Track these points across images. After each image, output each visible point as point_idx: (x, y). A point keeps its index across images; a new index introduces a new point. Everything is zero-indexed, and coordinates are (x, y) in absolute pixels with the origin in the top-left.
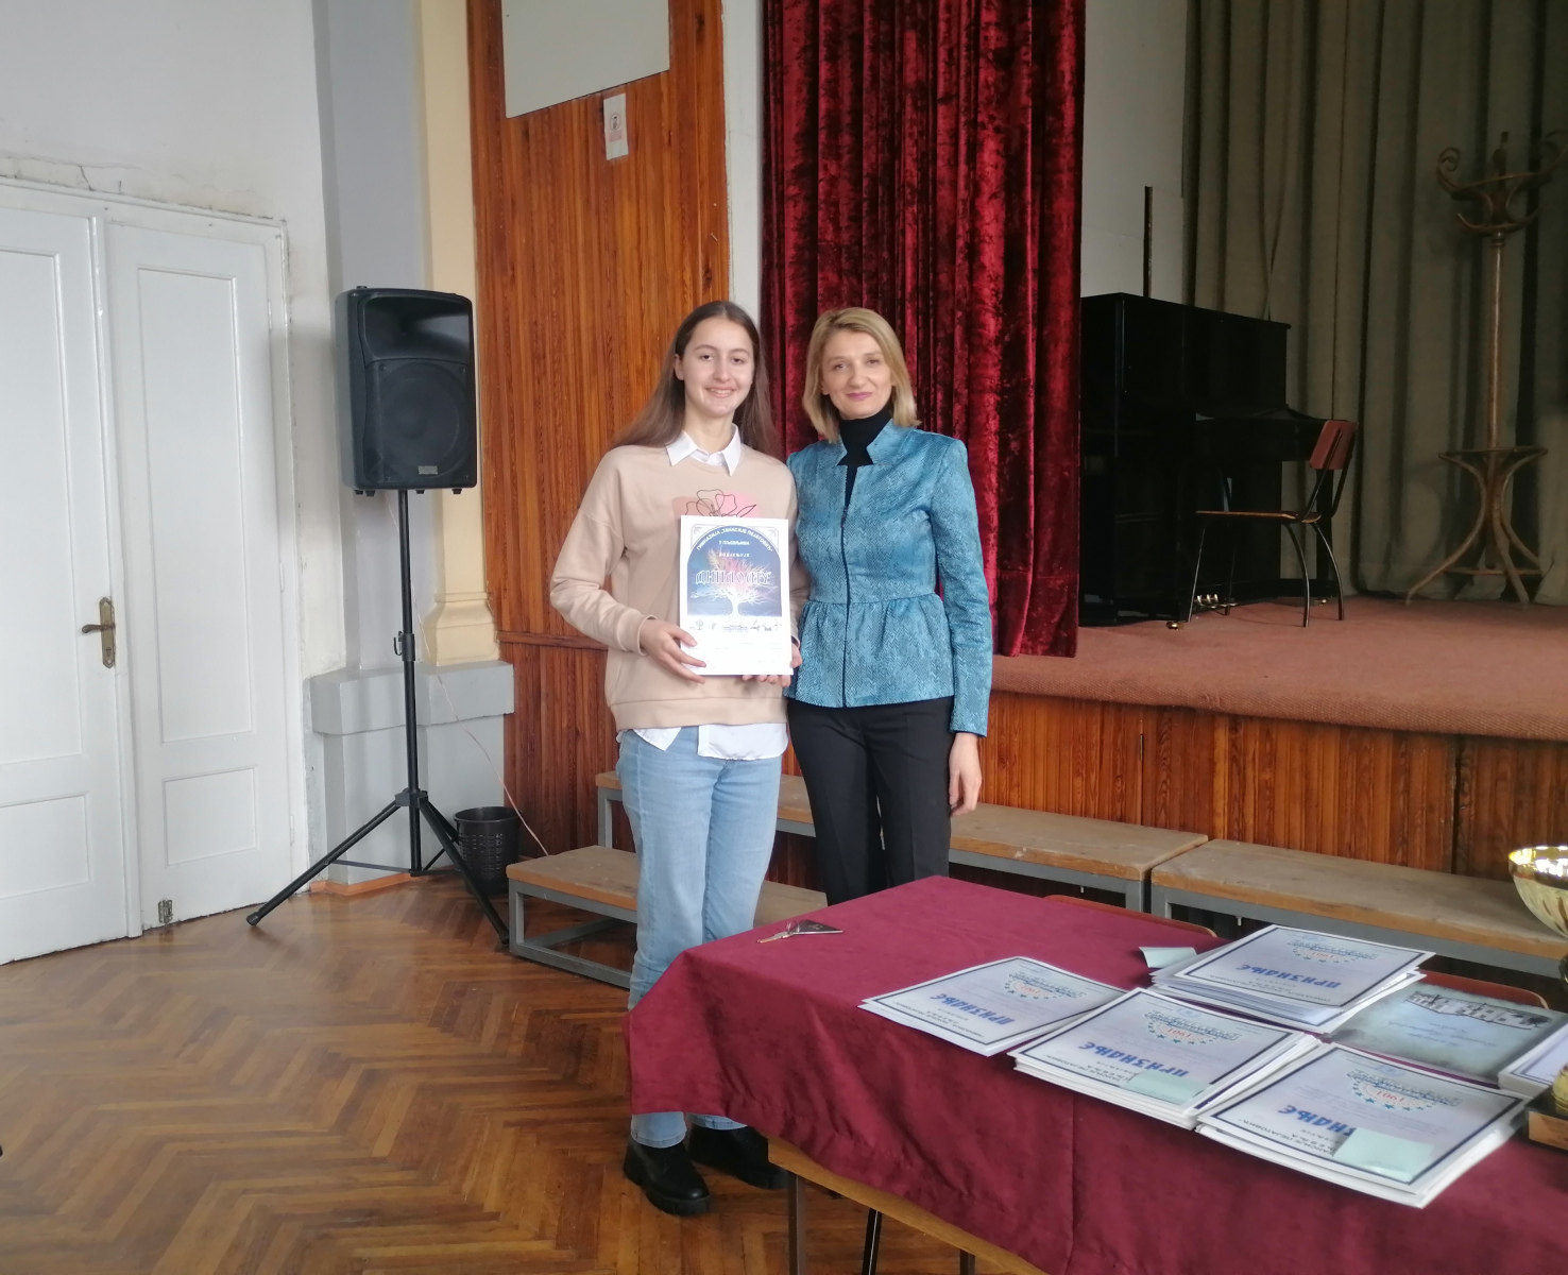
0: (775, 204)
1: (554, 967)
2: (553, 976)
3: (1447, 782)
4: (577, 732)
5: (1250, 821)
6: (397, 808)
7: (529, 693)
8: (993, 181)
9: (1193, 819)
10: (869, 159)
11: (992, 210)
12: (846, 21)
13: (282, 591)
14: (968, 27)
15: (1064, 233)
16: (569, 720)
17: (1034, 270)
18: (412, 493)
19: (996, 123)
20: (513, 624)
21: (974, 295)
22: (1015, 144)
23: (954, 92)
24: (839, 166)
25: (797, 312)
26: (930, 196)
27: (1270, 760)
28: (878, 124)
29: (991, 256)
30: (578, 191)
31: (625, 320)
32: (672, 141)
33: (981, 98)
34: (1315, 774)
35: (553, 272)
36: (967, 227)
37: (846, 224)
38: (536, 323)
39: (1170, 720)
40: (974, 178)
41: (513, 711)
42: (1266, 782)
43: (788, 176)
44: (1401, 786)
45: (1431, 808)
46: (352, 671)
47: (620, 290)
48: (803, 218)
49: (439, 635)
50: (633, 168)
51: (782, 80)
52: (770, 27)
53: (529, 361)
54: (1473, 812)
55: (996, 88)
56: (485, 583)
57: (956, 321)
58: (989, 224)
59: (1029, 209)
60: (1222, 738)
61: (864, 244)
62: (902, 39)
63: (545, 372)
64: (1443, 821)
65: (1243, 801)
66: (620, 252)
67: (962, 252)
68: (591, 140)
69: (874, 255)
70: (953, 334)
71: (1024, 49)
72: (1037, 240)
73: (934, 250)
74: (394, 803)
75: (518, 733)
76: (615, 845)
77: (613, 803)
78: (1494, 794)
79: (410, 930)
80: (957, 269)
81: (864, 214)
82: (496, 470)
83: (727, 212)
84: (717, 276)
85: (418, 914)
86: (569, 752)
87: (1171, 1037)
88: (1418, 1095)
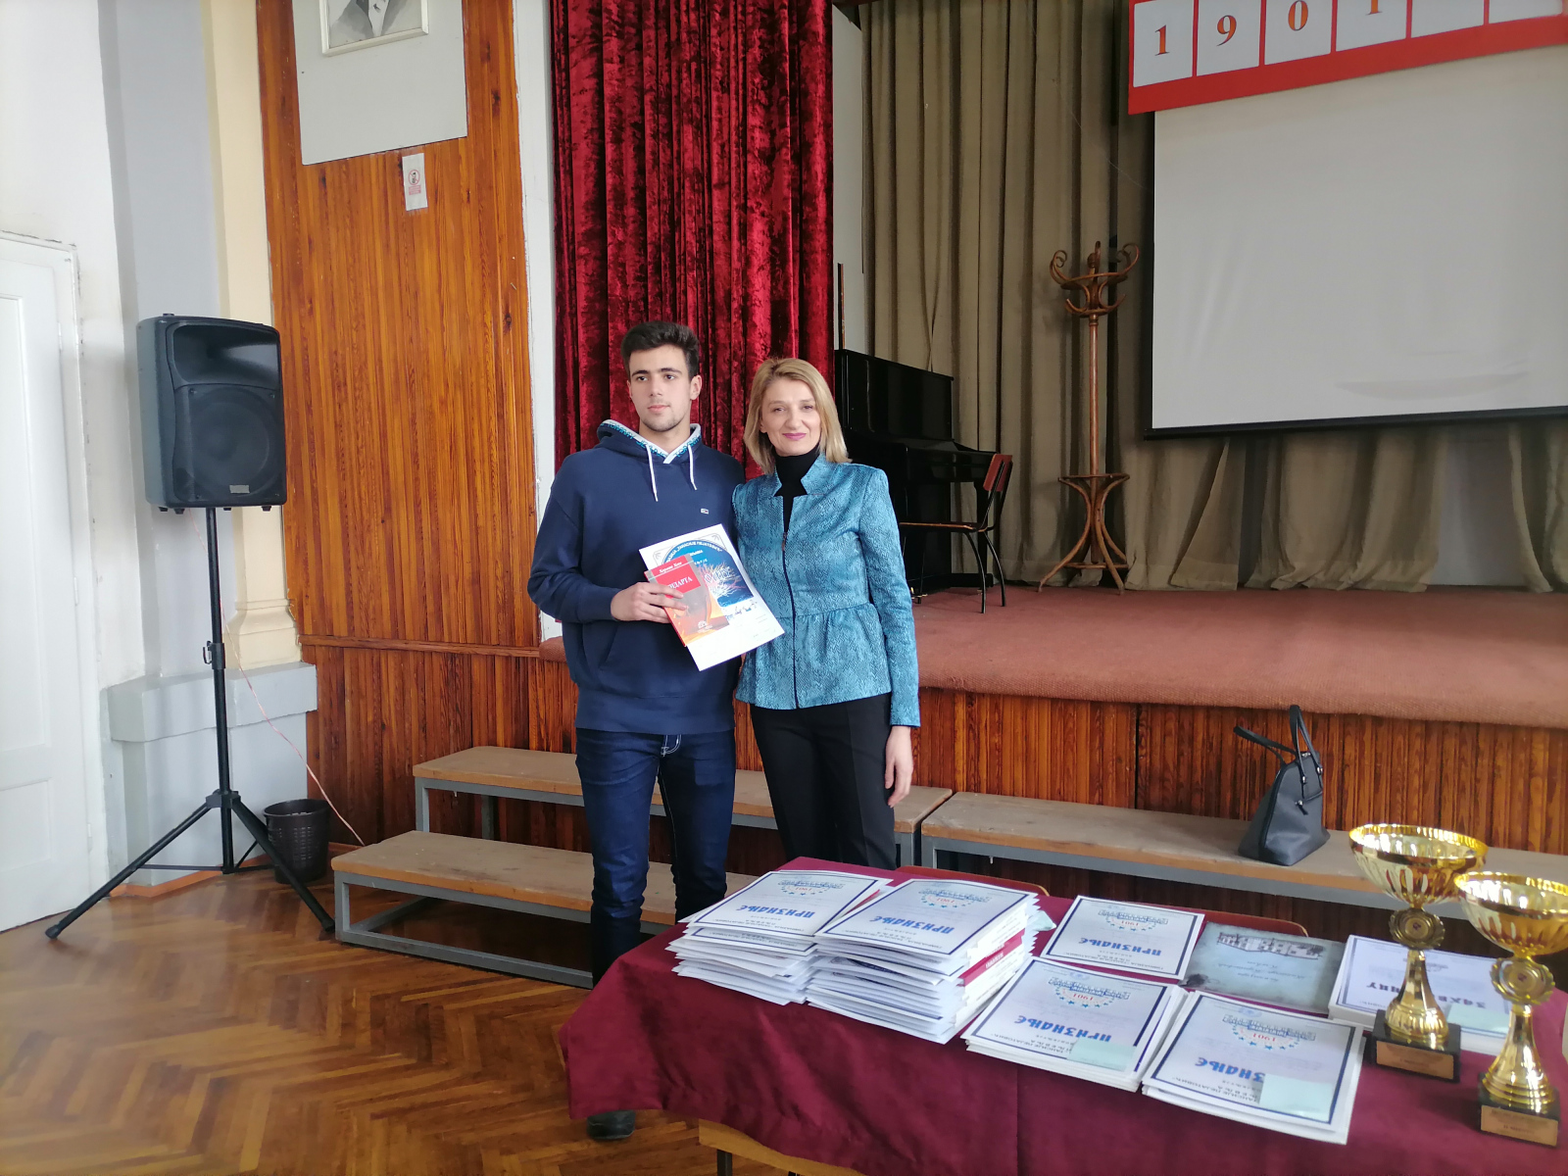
0: (566, 260)
1: (382, 950)
2: (385, 959)
3: (1131, 739)
4: (383, 725)
5: (984, 776)
6: (208, 810)
7: (332, 692)
8: (760, 255)
9: (942, 777)
10: (653, 230)
11: (760, 279)
12: (628, 111)
13: (76, 605)
14: (737, 128)
15: (820, 302)
16: (375, 715)
17: (796, 331)
18: (219, 510)
19: (762, 208)
20: (315, 626)
21: (748, 346)
22: (777, 227)
23: (726, 180)
24: (626, 233)
25: (589, 354)
26: (708, 264)
27: (999, 727)
28: (659, 200)
29: (761, 316)
30: (377, 235)
31: (427, 352)
32: (471, 197)
33: (750, 187)
34: (1033, 737)
35: (353, 307)
36: (741, 292)
37: (633, 282)
38: (336, 353)
40: (746, 252)
41: (315, 709)
42: (996, 744)
43: (578, 238)
44: (1097, 744)
45: (1119, 759)
46: (152, 680)
47: (422, 328)
48: (593, 275)
49: (242, 640)
50: (432, 220)
51: (570, 155)
52: (558, 109)
53: (330, 388)
54: (1149, 760)
55: (762, 180)
56: (286, 590)
57: (733, 369)
58: (758, 291)
59: (792, 280)
60: (961, 711)
61: (650, 300)
62: (679, 132)
63: (347, 397)
64: (1127, 770)
65: (978, 760)
66: (421, 294)
67: (738, 313)
68: (389, 190)
69: (659, 310)
70: (730, 380)
71: (784, 150)
72: (797, 304)
73: (712, 309)
74: (205, 804)
75: (321, 727)
76: (433, 829)
77: (430, 791)
78: (1163, 745)
79: (224, 926)
80: (733, 326)
81: (649, 275)
82: (296, 487)
83: (525, 266)
84: (516, 320)
85: (231, 912)
86: (375, 744)
87: (1079, 1002)
88: (1282, 1033)
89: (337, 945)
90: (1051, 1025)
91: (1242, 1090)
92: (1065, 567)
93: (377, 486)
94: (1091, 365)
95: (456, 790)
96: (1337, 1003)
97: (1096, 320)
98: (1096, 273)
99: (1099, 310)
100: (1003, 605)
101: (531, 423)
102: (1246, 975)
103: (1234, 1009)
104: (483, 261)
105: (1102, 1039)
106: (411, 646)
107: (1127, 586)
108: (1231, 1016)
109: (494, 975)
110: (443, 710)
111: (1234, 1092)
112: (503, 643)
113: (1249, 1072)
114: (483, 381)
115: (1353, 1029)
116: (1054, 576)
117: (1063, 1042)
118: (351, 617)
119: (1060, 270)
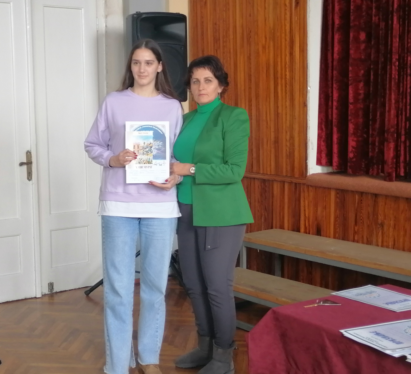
31: (257, 22)
47: (255, 9)
77: (247, 248)
95: (259, 248)
112: (289, 175)
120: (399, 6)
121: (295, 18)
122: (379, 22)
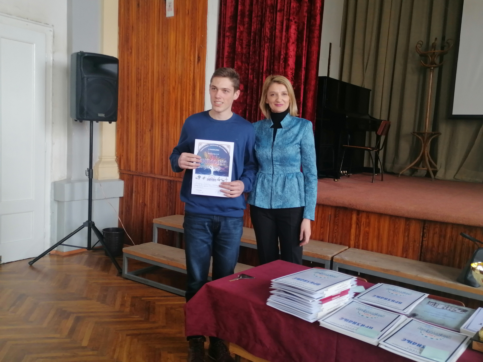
0: (222, 38)
1: (137, 282)
2: (137, 285)
3: (420, 233)
4: (145, 204)
5: (361, 242)
6: (83, 227)
7: (129, 190)
8: (293, 38)
9: (344, 241)
10: (254, 27)
11: (292, 47)
13: (45, 152)
15: (314, 57)
16: (142, 200)
17: (304, 68)
18: (94, 122)
19: (295, 20)
20: (124, 167)
22: (301, 28)
23: (283, 8)
24: (244, 28)
26: (273, 41)
27: (368, 224)
28: (257, 16)
29: (291, 62)
30: (156, 25)
31: (170, 70)
32: (189, 13)
33: (291, 12)
34: (381, 230)
35: (145, 52)
36: (285, 52)
37: (245, 47)
38: (138, 68)
39: (339, 211)
40: (288, 36)
41: (123, 196)
42: (367, 231)
43: (227, 29)
44: (407, 234)
46: (69, 180)
47: (169, 61)
48: (231, 43)
49: (100, 170)
50: (175, 21)
53: (135, 81)
54: (427, 243)
55: (296, 9)
56: (116, 153)
58: (291, 52)
59: (304, 48)
60: (354, 217)
61: (251, 54)
63: (141, 85)
64: (418, 245)
65: (359, 236)
66: (169, 48)
67: (282, 60)
68: (161, 9)
69: (254, 58)
72: (306, 58)
73: (273, 58)
74: (83, 225)
75: (124, 203)
76: (158, 242)
77: (158, 229)
78: (433, 238)
79: (87, 268)
80: (281, 65)
81: (251, 44)
82: (122, 116)
83: (206, 39)
84: (202, 59)
85: (89, 263)
86: (142, 210)
87: (365, 316)
88: (439, 335)
89: (122, 278)
90: (352, 321)
91: (416, 350)
92: (411, 168)
93: (149, 118)
94: (429, 88)
95: (167, 229)
96: (464, 328)
97: (433, 70)
98: (434, 50)
99: (434, 65)
100: (382, 180)
101: (204, 98)
102: (433, 316)
103: (424, 325)
104: (192, 37)
105: (370, 328)
106: (157, 176)
107: (436, 177)
108: (421, 327)
109: (174, 295)
110: (166, 201)
111: (412, 350)
113: (421, 345)
114: (188, 81)
115: (467, 337)
116: (406, 171)
117: (355, 327)
118: (137, 165)
119: (420, 49)
120: (267, 69)
121: (197, 70)
122: (253, 79)
